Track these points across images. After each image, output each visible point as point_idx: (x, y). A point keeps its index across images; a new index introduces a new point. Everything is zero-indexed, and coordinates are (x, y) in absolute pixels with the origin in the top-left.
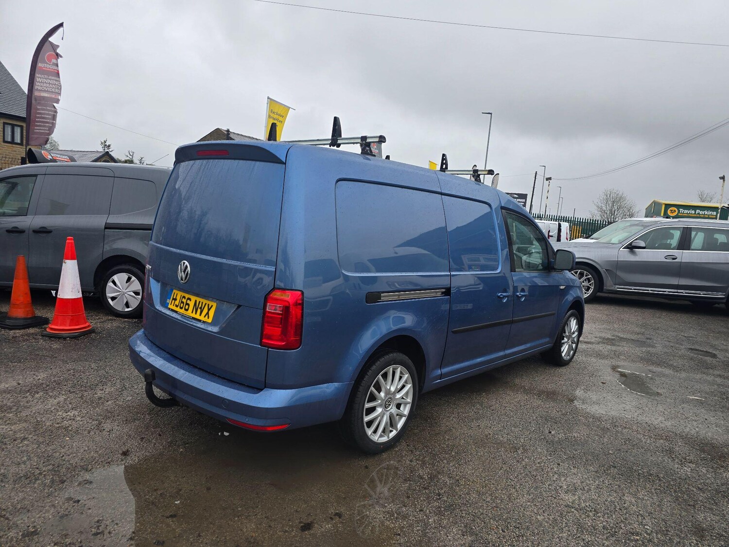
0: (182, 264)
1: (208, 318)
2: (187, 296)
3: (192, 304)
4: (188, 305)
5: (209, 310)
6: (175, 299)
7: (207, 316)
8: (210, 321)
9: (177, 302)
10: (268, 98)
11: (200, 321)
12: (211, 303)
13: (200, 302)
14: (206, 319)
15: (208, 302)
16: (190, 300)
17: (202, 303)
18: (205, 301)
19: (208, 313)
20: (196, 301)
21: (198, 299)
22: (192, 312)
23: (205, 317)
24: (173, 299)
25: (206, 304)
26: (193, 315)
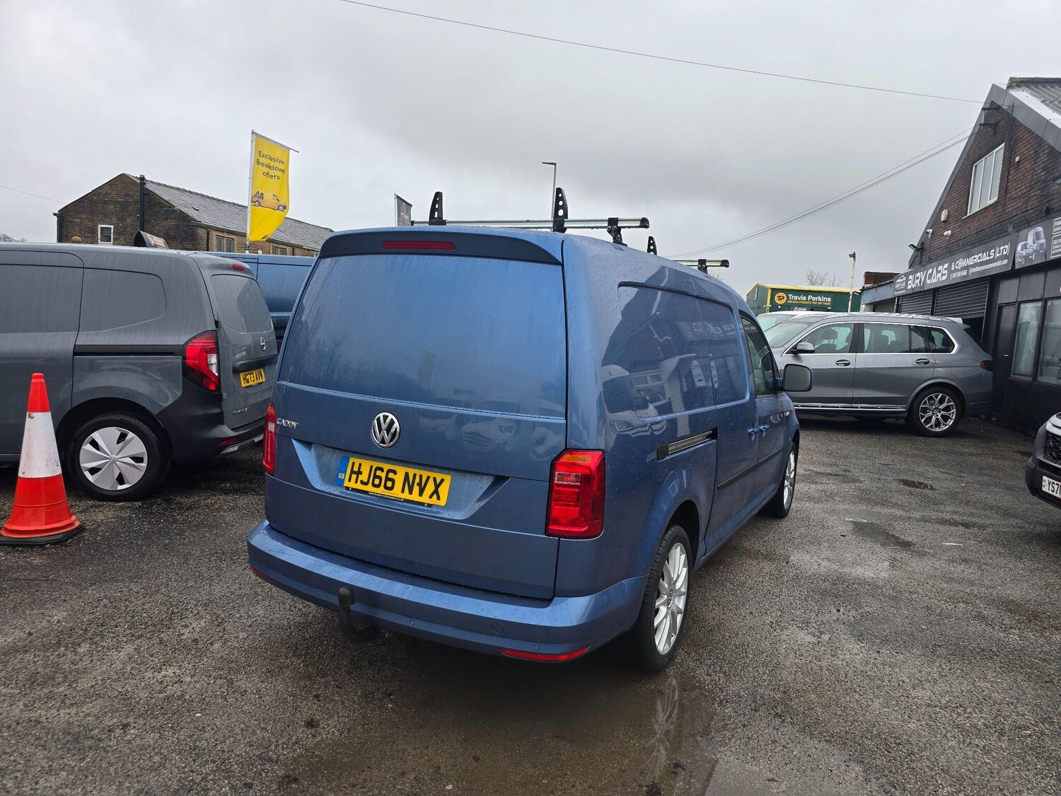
0: (382, 419)
1: (439, 498)
2: (386, 467)
3: (399, 479)
4: (393, 481)
5: (437, 486)
6: (359, 473)
7: (435, 496)
8: (443, 502)
9: (364, 477)
10: (253, 133)
11: (422, 504)
12: (439, 477)
13: (415, 475)
14: (434, 500)
15: (432, 475)
16: (395, 473)
17: (421, 476)
18: (425, 474)
19: (436, 492)
20: (407, 474)
21: (411, 472)
22: (403, 491)
23: (431, 497)
24: (352, 472)
25: (428, 478)
26: (406, 495)
